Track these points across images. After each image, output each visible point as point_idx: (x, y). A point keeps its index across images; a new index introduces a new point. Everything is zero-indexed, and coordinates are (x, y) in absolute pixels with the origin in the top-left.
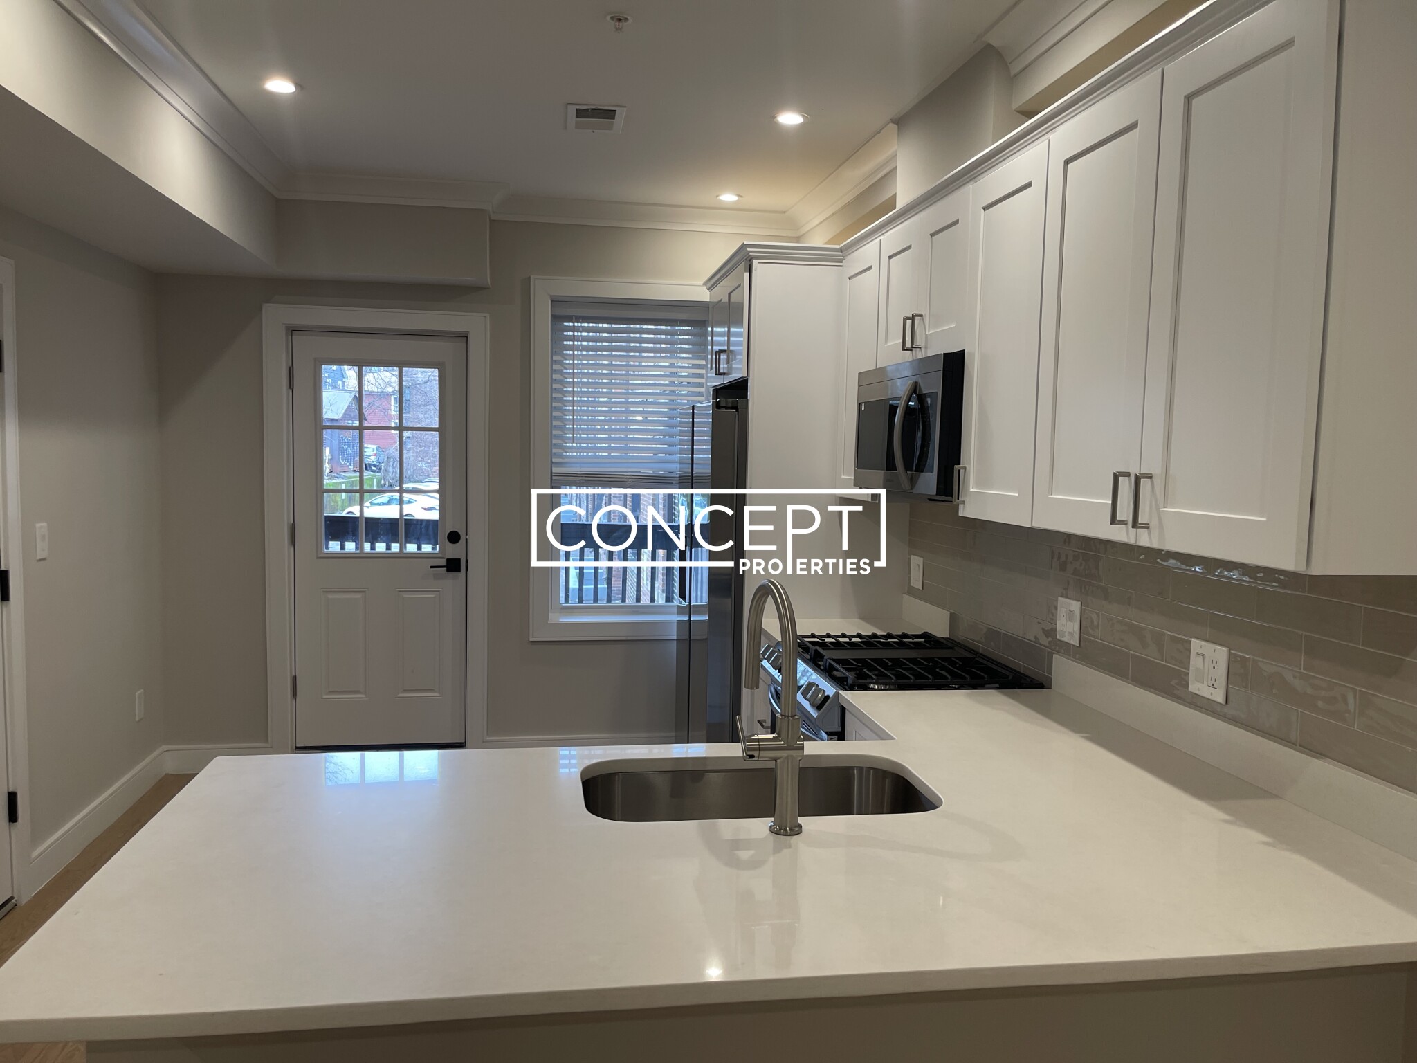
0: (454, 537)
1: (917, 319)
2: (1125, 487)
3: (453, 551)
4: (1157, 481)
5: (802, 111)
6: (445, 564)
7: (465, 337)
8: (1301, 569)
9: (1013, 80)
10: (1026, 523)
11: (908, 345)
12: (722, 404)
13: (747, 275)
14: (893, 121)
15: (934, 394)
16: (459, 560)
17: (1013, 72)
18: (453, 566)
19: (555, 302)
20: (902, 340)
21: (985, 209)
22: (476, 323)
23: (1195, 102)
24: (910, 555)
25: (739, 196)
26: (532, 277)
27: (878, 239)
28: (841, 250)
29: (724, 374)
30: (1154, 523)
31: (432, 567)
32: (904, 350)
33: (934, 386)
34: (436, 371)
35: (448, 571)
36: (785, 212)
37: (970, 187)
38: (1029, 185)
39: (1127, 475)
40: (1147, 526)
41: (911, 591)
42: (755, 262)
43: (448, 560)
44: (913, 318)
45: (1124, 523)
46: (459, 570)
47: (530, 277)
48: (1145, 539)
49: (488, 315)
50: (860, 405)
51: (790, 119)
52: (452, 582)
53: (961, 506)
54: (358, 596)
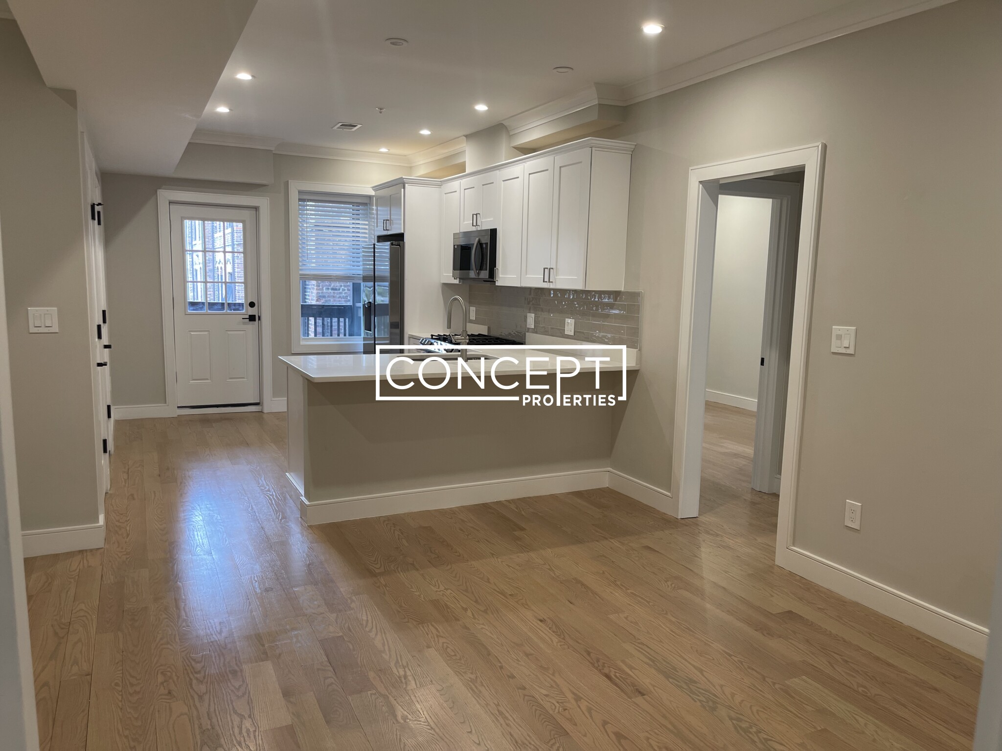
0: (252, 305)
1: (478, 215)
2: (547, 271)
3: (252, 311)
4: (554, 270)
5: (430, 130)
6: (248, 317)
7: (256, 209)
8: (584, 289)
9: (511, 137)
10: (519, 285)
11: (475, 224)
12: (394, 244)
13: (403, 190)
14: (464, 136)
15: (486, 244)
16: (255, 316)
17: (511, 134)
18: (252, 318)
19: (300, 192)
20: (472, 222)
21: (503, 181)
22: (262, 202)
23: (562, 169)
24: (469, 307)
25: (389, 150)
26: (290, 181)
27: (459, 181)
28: (441, 181)
29: (388, 230)
30: (554, 281)
31: (243, 319)
32: (473, 226)
33: (486, 240)
34: (241, 224)
35: (250, 321)
36: (405, 156)
37: (498, 171)
38: (518, 177)
39: (547, 268)
40: (552, 282)
41: (471, 321)
42: (406, 185)
43: (250, 315)
44: (476, 215)
45: (546, 282)
46: (255, 320)
47: (288, 181)
48: (552, 286)
49: (268, 198)
50: (454, 246)
51: (425, 132)
52: (252, 326)
53: (496, 282)
54: (206, 333)
